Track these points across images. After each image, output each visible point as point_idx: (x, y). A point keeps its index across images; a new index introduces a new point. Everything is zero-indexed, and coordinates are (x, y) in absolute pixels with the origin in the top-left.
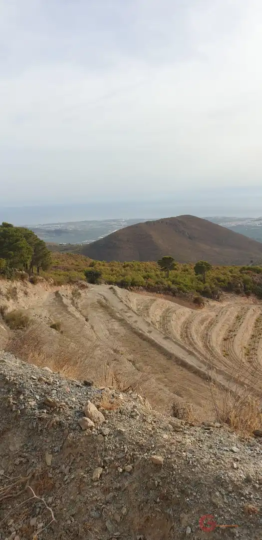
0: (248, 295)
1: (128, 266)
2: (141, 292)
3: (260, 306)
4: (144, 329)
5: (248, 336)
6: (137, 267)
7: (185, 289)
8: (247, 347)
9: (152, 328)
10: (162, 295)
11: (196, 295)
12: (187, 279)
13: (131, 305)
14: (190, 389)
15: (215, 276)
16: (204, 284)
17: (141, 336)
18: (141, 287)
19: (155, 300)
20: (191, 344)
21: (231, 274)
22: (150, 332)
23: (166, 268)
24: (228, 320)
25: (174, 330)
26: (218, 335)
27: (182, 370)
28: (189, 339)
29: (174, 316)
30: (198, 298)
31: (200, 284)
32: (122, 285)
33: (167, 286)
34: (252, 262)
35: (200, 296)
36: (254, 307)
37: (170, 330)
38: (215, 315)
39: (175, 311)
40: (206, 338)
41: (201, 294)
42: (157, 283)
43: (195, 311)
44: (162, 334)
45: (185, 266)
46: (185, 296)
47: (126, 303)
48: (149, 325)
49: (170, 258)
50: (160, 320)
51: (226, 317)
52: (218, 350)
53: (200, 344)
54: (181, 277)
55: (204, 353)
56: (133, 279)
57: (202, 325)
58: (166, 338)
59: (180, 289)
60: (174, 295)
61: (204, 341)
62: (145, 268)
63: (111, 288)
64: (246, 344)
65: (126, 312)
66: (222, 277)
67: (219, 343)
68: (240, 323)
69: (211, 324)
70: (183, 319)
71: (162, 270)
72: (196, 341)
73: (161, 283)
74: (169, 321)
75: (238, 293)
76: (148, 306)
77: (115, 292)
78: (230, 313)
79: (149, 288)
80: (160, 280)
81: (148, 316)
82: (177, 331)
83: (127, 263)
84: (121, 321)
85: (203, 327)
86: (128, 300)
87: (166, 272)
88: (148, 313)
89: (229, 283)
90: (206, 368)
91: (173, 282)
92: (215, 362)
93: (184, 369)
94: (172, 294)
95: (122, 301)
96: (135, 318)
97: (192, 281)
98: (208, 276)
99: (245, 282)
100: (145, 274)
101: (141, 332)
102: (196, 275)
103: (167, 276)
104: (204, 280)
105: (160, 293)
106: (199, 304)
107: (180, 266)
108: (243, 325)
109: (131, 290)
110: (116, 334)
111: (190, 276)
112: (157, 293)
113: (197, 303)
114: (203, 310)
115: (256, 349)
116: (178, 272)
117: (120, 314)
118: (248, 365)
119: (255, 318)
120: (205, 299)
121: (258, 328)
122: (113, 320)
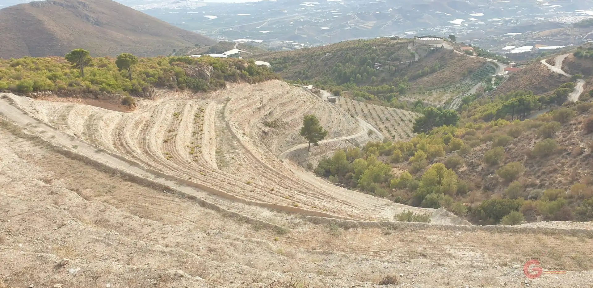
0: (182, 89)
1: (18, 64)
2: (49, 98)
3: (196, 100)
4: (68, 144)
5: (189, 134)
6: (33, 66)
7: (109, 89)
8: (190, 145)
9: (77, 142)
10: (80, 99)
11: (124, 96)
12: (108, 76)
13: (40, 117)
14: (147, 205)
15: (143, 70)
16: (131, 80)
17: (68, 154)
18: (50, 93)
19: (73, 107)
20: (128, 152)
21: (160, 67)
22: (75, 147)
23: (78, 65)
24: (165, 119)
25: (106, 140)
26: (157, 137)
27: (131, 186)
28: (124, 147)
29: (101, 124)
30: (128, 98)
31: (127, 82)
32: (20, 91)
33: (85, 87)
34: (174, 51)
35: (129, 96)
36: (191, 102)
37: (100, 140)
38: (150, 115)
39: (101, 117)
40: (143, 143)
41: (130, 94)
42: (71, 85)
43: (126, 114)
44: (92, 147)
45: (101, 60)
46: (110, 97)
47: (32, 115)
48: (72, 139)
49: (83, 51)
50: (84, 130)
51: (163, 116)
52: (160, 154)
53: (138, 151)
54: (100, 75)
55: (146, 160)
56: (35, 82)
57: (137, 129)
58: (99, 151)
59: (102, 90)
60: (96, 98)
61: (142, 146)
62: (46, 66)
63: (5, 97)
64: (188, 143)
65: (36, 127)
66: (151, 71)
67: (159, 146)
68: (178, 122)
69: (147, 126)
70: (113, 126)
71: (74, 67)
72: (134, 149)
73: (76, 84)
74: (97, 130)
75: (171, 88)
76: (65, 116)
77: (11, 102)
78: (167, 111)
79: (61, 93)
80: (72, 80)
81: (69, 128)
82: (109, 141)
83: (15, 61)
84: (34, 139)
85: (138, 132)
86: (34, 111)
87: (79, 70)
88: (66, 124)
89: (160, 78)
90: (153, 176)
91: (92, 82)
92: (160, 167)
93: (134, 184)
94: (94, 97)
95: (25, 113)
96: (51, 132)
97: (116, 78)
98: (133, 71)
99: (177, 75)
100: (49, 74)
101: (66, 149)
102: (119, 70)
103: (82, 74)
104: (130, 75)
105: (77, 97)
106: (129, 105)
107: (95, 61)
108: (182, 123)
109: (35, 97)
110: (30, 157)
111: (111, 72)
112: (73, 97)
113: (127, 105)
114: (135, 111)
115: (200, 146)
116: (95, 69)
117: (29, 131)
118: (194, 164)
119: (193, 113)
120: (135, 98)
121: (198, 124)
122: (20, 140)
